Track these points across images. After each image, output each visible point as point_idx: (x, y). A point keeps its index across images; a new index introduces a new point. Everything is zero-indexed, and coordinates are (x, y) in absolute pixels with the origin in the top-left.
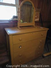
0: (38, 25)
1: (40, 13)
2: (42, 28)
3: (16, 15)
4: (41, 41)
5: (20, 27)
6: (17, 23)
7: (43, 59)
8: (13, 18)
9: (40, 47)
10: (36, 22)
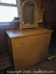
0: (41, 27)
1: (43, 14)
2: (46, 30)
3: (17, 16)
4: (45, 44)
5: (23, 29)
6: (19, 25)
7: (48, 63)
8: (14, 20)
9: (44, 50)
10: (39, 23)
